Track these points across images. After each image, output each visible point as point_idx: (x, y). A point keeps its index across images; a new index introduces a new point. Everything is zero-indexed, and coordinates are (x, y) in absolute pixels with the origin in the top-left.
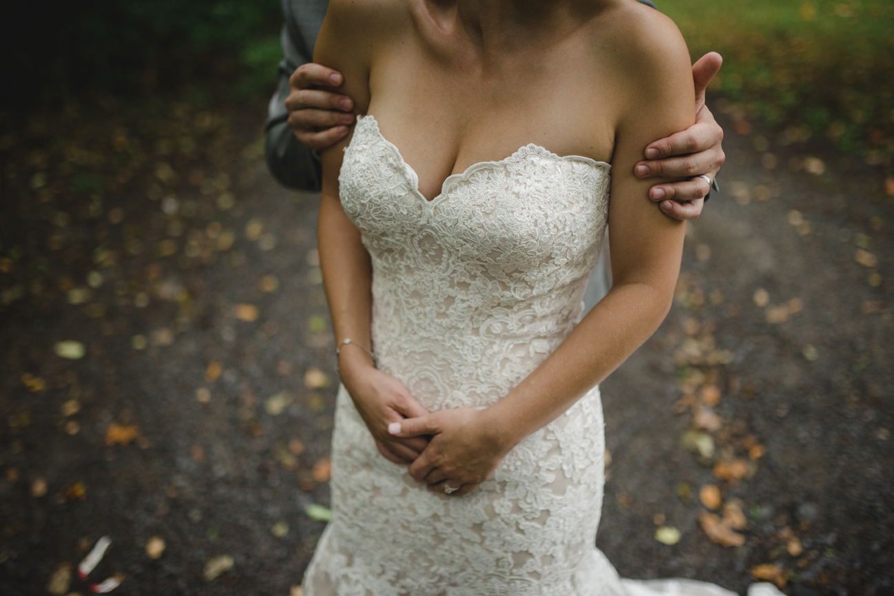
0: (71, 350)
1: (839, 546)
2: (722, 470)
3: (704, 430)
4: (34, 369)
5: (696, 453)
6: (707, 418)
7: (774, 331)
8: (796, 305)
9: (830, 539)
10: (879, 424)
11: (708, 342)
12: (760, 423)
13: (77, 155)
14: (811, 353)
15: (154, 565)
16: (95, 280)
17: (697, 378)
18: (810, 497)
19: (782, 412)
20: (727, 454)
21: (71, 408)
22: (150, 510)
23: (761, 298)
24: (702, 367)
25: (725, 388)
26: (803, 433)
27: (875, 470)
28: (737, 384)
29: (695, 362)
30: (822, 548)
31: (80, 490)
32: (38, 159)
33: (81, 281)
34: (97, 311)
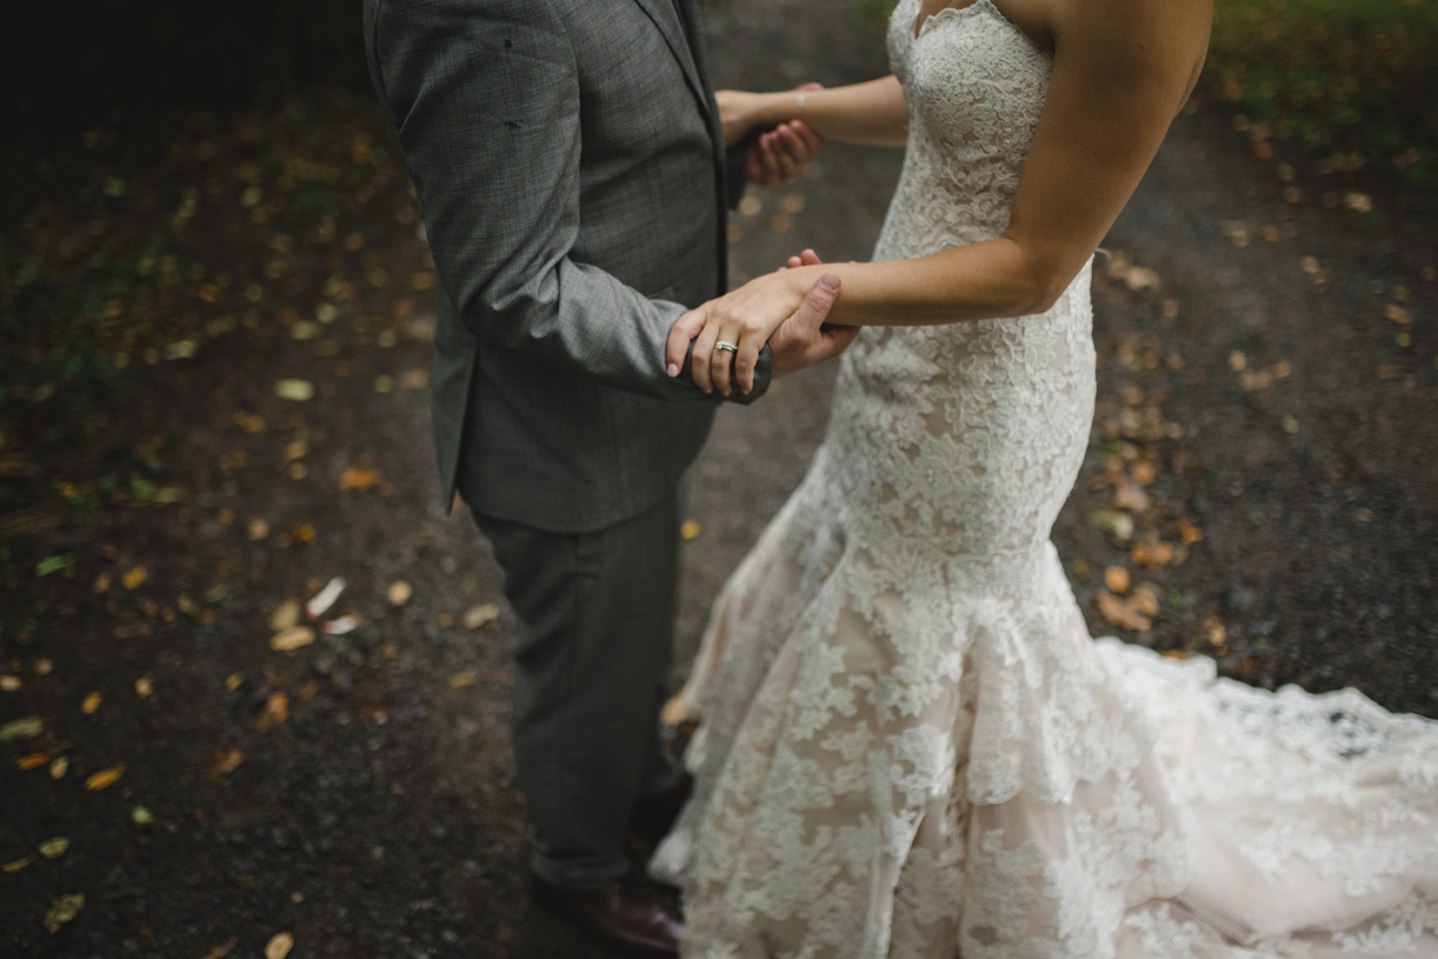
0: (297, 390)
1: (1275, 636)
2: (1139, 554)
3: (1126, 510)
4: (250, 408)
5: (1109, 534)
6: (1133, 497)
7: (1247, 400)
8: (1284, 369)
9: (1265, 628)
10: (1362, 504)
11: (1153, 413)
12: (1203, 504)
13: (300, 167)
14: (1291, 425)
15: (396, 611)
16: (327, 314)
17: (1130, 452)
18: (1249, 583)
19: (1236, 491)
20: (1153, 537)
21: (297, 450)
22: (394, 556)
23: (1238, 360)
24: (1139, 443)
25: (1166, 465)
26: (1256, 514)
27: (1344, 554)
28: (1181, 461)
29: (1131, 434)
30: (1254, 638)
31: (308, 533)
32: (249, 172)
33: (308, 313)
34: (330, 348)
